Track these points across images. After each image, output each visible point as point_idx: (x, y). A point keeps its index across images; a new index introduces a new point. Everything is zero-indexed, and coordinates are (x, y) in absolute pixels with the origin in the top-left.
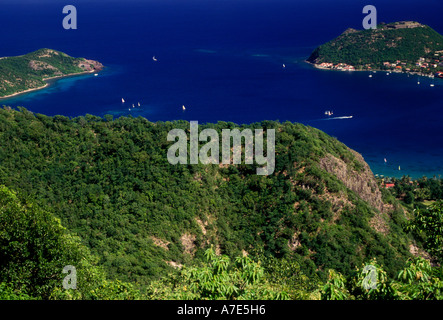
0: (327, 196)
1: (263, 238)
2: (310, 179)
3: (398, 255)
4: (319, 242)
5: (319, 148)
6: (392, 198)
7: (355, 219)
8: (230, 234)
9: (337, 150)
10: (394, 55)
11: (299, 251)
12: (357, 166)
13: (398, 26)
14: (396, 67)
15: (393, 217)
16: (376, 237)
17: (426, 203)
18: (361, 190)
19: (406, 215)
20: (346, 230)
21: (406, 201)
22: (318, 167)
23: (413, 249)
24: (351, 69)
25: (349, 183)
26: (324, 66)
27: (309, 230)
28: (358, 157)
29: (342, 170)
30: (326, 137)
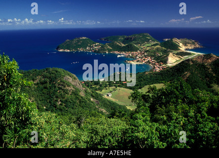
0: (67, 88)
1: (50, 102)
2: (62, 83)
3: (88, 102)
4: (66, 101)
5: (63, 74)
6: (85, 86)
7: (75, 93)
8: (39, 102)
9: (68, 74)
10: (80, 46)
11: (61, 104)
12: (74, 78)
13: (81, 38)
14: (81, 50)
15: (86, 91)
16: (82, 97)
17: (93, 86)
18: (76, 85)
19: (89, 90)
20: (74, 97)
21: (88, 86)
22: (64, 80)
23: (92, 99)
24: (69, 51)
25: (73, 83)
26: (61, 50)
27: (63, 98)
28: (74, 76)
29: (70, 80)
30: (65, 71)
